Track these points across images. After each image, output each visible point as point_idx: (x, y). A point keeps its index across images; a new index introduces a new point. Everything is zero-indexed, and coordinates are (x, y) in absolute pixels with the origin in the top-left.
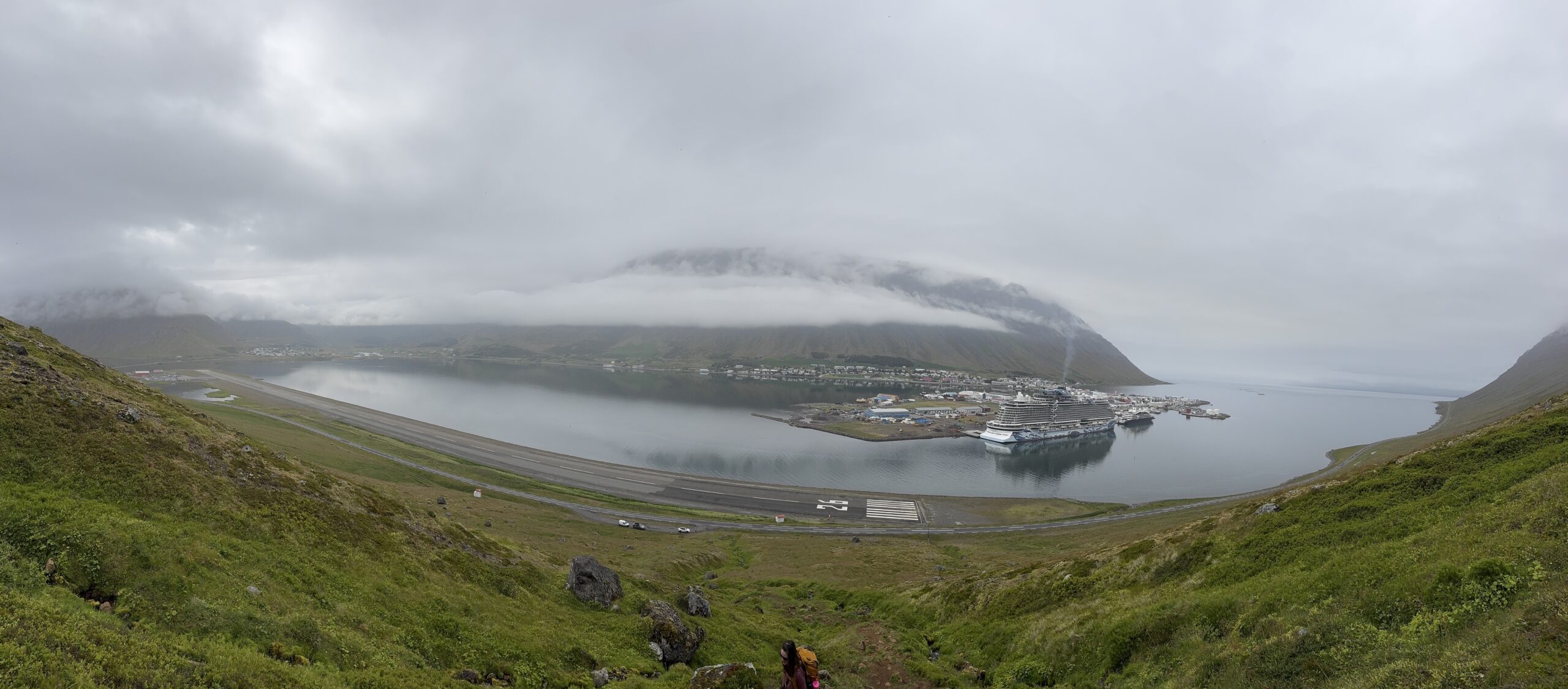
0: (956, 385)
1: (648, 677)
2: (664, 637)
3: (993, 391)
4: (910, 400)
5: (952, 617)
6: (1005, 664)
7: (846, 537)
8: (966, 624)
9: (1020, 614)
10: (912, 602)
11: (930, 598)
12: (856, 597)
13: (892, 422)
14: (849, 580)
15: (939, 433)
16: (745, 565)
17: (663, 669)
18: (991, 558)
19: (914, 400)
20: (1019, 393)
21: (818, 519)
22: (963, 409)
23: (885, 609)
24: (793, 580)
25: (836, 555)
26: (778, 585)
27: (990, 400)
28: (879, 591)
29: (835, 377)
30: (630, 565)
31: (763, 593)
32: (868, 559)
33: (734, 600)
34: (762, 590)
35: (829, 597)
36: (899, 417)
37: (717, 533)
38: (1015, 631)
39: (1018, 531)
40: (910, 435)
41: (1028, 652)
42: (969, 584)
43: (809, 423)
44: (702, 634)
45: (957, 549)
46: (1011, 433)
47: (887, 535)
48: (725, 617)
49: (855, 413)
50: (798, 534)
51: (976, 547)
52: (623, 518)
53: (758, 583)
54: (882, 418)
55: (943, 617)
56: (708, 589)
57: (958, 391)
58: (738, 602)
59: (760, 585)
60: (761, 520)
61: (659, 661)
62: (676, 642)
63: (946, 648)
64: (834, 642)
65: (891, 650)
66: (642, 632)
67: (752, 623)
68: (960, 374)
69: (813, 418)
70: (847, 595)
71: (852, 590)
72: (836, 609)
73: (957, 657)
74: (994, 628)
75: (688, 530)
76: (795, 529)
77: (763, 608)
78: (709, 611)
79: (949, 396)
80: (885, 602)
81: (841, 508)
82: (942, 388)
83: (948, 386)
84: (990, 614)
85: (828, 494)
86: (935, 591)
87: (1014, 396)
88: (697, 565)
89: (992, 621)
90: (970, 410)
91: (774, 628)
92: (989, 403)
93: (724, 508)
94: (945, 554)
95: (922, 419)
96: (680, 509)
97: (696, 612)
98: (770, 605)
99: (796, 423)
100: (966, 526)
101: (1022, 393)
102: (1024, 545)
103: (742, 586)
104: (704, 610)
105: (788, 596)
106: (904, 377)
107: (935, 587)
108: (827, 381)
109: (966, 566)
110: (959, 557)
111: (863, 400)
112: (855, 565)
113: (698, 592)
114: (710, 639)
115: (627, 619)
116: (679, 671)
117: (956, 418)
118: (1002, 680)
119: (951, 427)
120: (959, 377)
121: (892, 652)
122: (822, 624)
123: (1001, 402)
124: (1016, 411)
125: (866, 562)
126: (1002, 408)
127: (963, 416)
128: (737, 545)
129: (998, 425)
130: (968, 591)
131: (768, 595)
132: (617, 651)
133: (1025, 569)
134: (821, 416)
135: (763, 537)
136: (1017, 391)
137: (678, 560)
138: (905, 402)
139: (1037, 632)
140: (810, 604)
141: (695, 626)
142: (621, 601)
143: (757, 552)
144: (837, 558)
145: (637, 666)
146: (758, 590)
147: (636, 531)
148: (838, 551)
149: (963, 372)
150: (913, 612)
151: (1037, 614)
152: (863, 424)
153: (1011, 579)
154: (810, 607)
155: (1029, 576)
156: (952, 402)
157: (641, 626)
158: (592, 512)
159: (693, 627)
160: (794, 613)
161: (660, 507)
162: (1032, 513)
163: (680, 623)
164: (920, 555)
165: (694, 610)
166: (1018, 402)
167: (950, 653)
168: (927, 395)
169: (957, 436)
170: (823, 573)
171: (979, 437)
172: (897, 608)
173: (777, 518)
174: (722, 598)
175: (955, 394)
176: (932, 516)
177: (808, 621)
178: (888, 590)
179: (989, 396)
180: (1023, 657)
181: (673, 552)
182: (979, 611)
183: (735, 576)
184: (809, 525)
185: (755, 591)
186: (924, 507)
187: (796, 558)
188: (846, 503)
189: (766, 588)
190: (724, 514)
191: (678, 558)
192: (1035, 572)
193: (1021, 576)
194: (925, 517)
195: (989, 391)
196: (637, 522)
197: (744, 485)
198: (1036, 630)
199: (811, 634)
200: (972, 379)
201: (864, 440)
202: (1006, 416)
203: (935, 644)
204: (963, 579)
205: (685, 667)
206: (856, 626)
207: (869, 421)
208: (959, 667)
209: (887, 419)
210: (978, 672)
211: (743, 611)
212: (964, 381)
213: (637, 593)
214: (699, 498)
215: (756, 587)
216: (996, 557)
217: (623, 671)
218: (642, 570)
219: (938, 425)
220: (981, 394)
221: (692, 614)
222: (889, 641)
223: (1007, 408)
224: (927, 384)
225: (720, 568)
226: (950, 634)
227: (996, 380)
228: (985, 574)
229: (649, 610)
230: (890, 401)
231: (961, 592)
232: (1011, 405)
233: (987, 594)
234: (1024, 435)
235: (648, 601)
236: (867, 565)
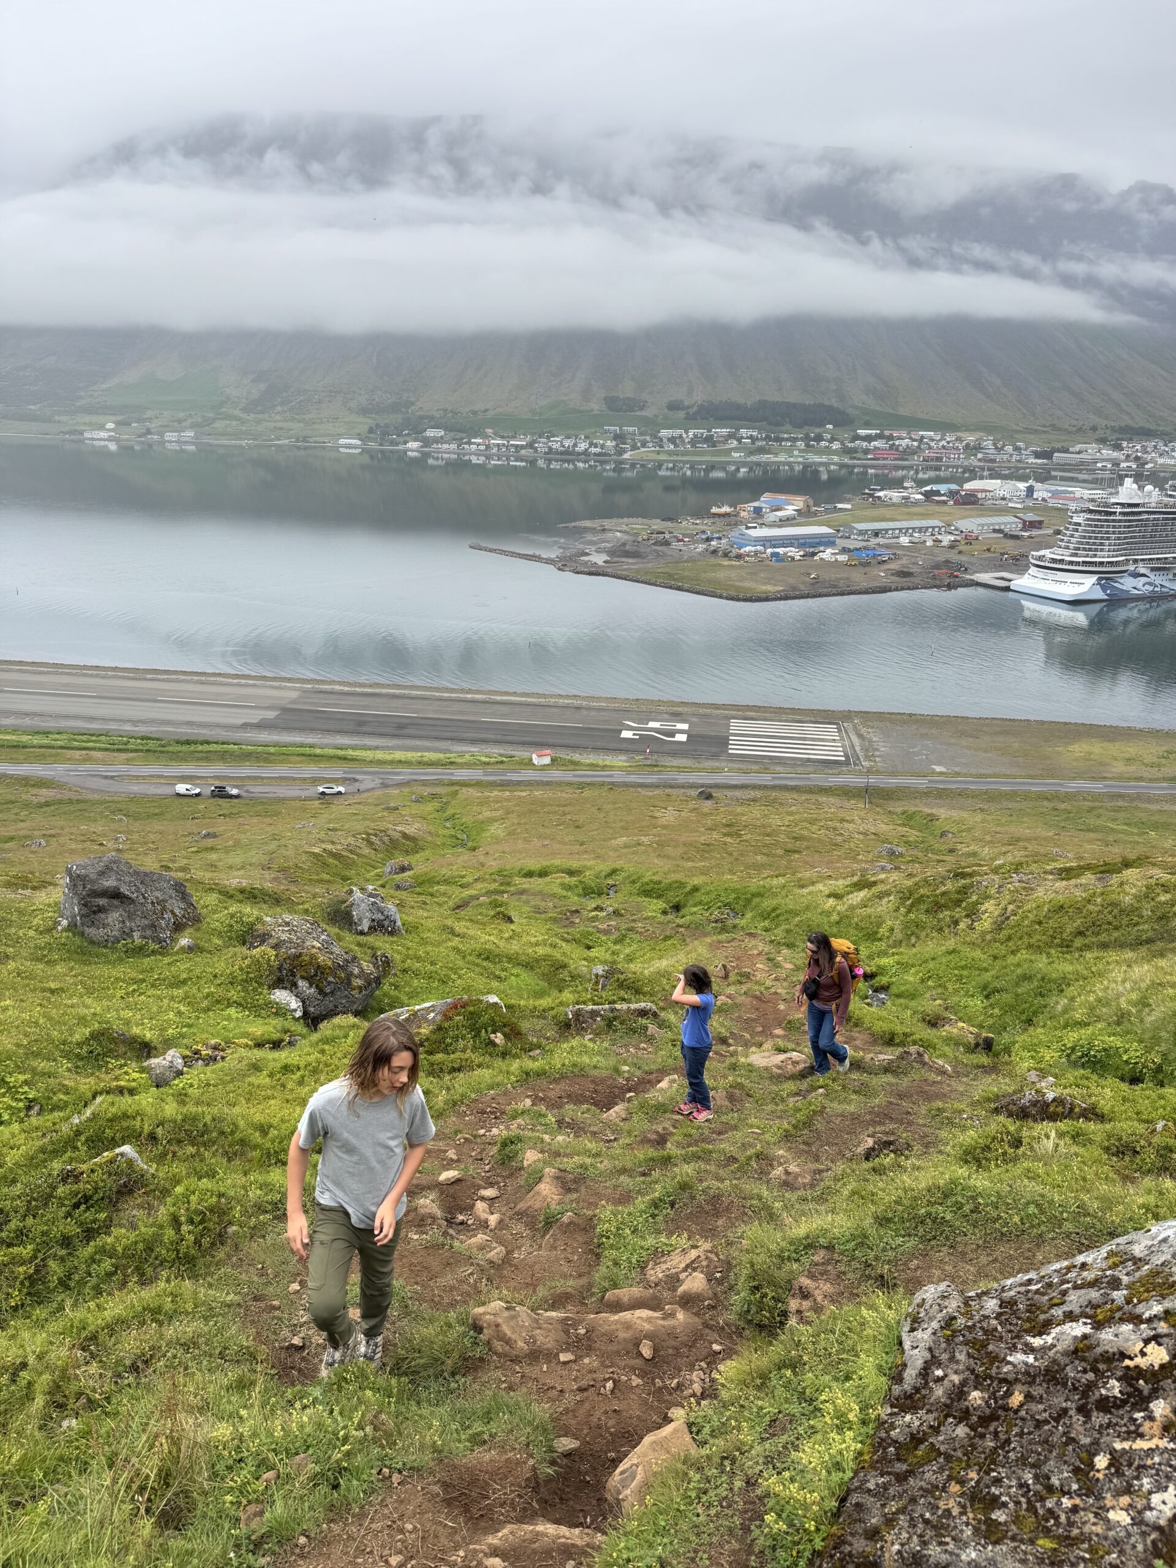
0: (957, 467)
1: (271, 1049)
2: (302, 978)
3: (1055, 478)
4: (840, 506)
5: (918, 937)
6: (1040, 1030)
7: (683, 791)
8: (950, 953)
9: (1087, 947)
10: (828, 905)
11: (869, 899)
12: (708, 893)
13: (793, 559)
14: (690, 864)
15: (905, 579)
16: (470, 844)
17: (305, 1031)
18: (1014, 841)
19: (848, 506)
20: (1128, 481)
21: (624, 758)
22: (970, 524)
23: (769, 914)
24: (574, 864)
25: (663, 821)
26: (543, 874)
27: (1044, 500)
28: (755, 883)
29: (662, 457)
30: (213, 866)
31: (512, 889)
32: (732, 829)
33: (451, 904)
34: (508, 884)
35: (648, 892)
36: (811, 545)
37: (406, 790)
38: (1069, 976)
39: (1089, 793)
40: (835, 586)
41: (1099, 1019)
42: (963, 881)
43: (600, 563)
44: (387, 963)
45: (932, 818)
46: (1094, 579)
47: (774, 788)
48: (434, 933)
49: (708, 540)
50: (582, 786)
51: (979, 817)
52: (183, 779)
53: (500, 872)
54: (769, 551)
55: (898, 935)
56: (392, 892)
57: (961, 481)
58: (458, 907)
59: (504, 877)
60: (502, 762)
61: (297, 1020)
62: (330, 983)
63: (903, 988)
64: (664, 964)
65: (785, 980)
66: (252, 975)
67: (492, 938)
68: (971, 438)
69: (611, 553)
70: (688, 889)
71: (696, 881)
72: (665, 913)
73: (932, 1005)
74: (1018, 965)
75: (342, 789)
76: (574, 776)
77: (513, 914)
78: (399, 923)
79: (938, 493)
80: (767, 904)
81: (673, 736)
82: (921, 475)
83: (938, 469)
84: (1009, 938)
85: (644, 710)
86: (880, 888)
87: (1113, 491)
88: (366, 851)
89: (1013, 953)
90: (992, 524)
91: (537, 944)
92: (1043, 507)
93: (418, 743)
94: (904, 825)
95: (865, 548)
96: (318, 751)
97: (370, 928)
98: (526, 909)
99: (570, 564)
100: (958, 774)
101: (1136, 482)
102: (1099, 822)
103: (465, 880)
104: (386, 923)
105: (564, 893)
106: (828, 451)
107: (882, 881)
108: (642, 466)
109: (951, 851)
110: (938, 832)
111: (726, 509)
112: (702, 839)
113: (370, 895)
114: (405, 971)
115: (215, 959)
116: (340, 1027)
117: (952, 546)
118: (1032, 1057)
119: (937, 566)
120: (968, 445)
121: (785, 984)
122: (637, 937)
123: (1073, 506)
124: (1114, 527)
125: (725, 835)
126: (1076, 519)
127: (970, 539)
128: (450, 811)
129: (1061, 561)
130: (958, 892)
131: (523, 892)
132: (198, 1018)
133: (1106, 865)
134: (628, 547)
135: (508, 793)
136: (1121, 479)
137: (324, 846)
138: (827, 511)
139: (1128, 985)
140: (611, 903)
141: (369, 951)
142: (198, 930)
143: (496, 821)
144: (664, 827)
145: (246, 1035)
146: (502, 884)
147: (221, 801)
148: (668, 816)
149: (979, 434)
150: (829, 922)
151: (1129, 955)
152: (726, 563)
153: (1069, 879)
154: (611, 909)
155: (1115, 879)
156: (945, 509)
157: (249, 966)
158: (106, 777)
159: (365, 954)
160: (577, 921)
161: (272, 750)
162: (1128, 760)
163: (337, 950)
164: (846, 825)
165: (365, 926)
166: (1123, 505)
167: (913, 996)
168: (881, 494)
169: (950, 587)
170: (634, 853)
171: (1007, 589)
172: (794, 913)
173: (534, 756)
174: (425, 903)
175: (954, 487)
176: (877, 753)
177: (606, 932)
178: (775, 882)
179: (1042, 492)
180: (1087, 1024)
181: (309, 833)
182: (984, 934)
183: (451, 864)
184: (604, 767)
185: (494, 886)
186: (860, 736)
187: (578, 827)
188: (685, 726)
189: (517, 880)
190: (419, 754)
191: (323, 842)
192: (1130, 873)
193: (1093, 877)
194: (861, 754)
195: (1044, 477)
196: (218, 783)
197: (462, 696)
198: (1124, 981)
199: (613, 953)
200: (1002, 449)
201: (727, 598)
202: (1085, 537)
203: (878, 979)
204: (949, 871)
205: (351, 1019)
206: (708, 940)
207: (739, 557)
208: (934, 1022)
209: (781, 550)
210: (977, 1035)
211: (471, 921)
212: (980, 456)
213: (232, 910)
214: (360, 726)
215: (495, 881)
216: (1028, 840)
217: (215, 1048)
218: (242, 872)
219: (904, 561)
220: (1022, 486)
221: (362, 933)
222: (777, 966)
223: (1088, 520)
224: (884, 467)
225: (417, 852)
226: (913, 966)
227: (1067, 451)
228: (1001, 866)
229: (264, 935)
230: (790, 510)
231: (943, 894)
232: (1102, 513)
233: (1003, 903)
234: (1127, 584)
235: (259, 919)
236: (729, 840)
